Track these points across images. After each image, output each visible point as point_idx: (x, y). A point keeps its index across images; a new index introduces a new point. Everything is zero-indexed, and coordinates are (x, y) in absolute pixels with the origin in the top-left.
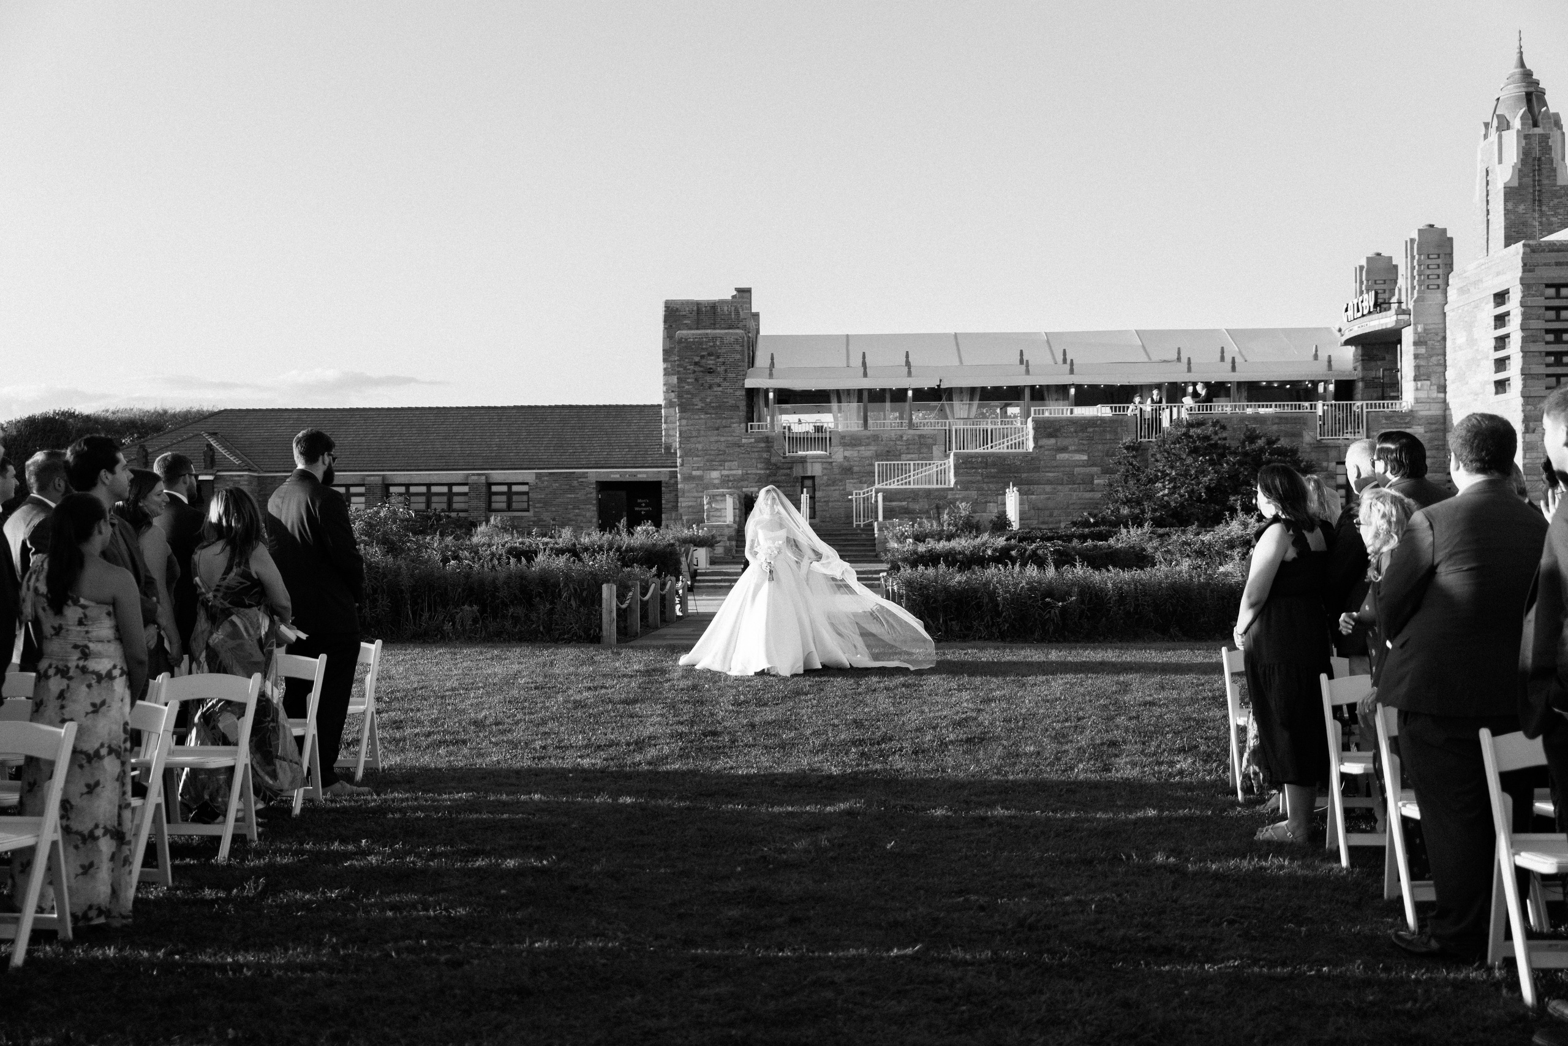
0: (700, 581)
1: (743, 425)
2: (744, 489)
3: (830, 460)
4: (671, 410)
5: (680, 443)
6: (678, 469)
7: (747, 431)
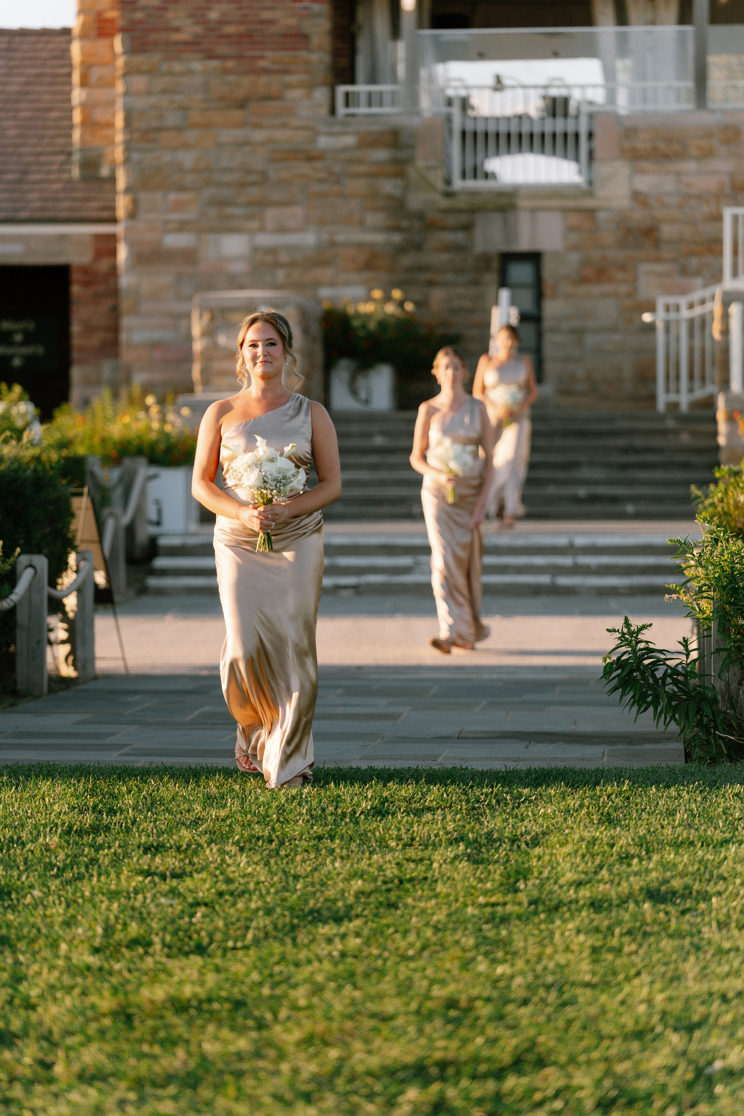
0: (164, 573)
1: (321, 94)
2: (325, 293)
3: (588, 203)
4: (102, 44)
5: (128, 147)
6: (119, 229)
7: (333, 111)
